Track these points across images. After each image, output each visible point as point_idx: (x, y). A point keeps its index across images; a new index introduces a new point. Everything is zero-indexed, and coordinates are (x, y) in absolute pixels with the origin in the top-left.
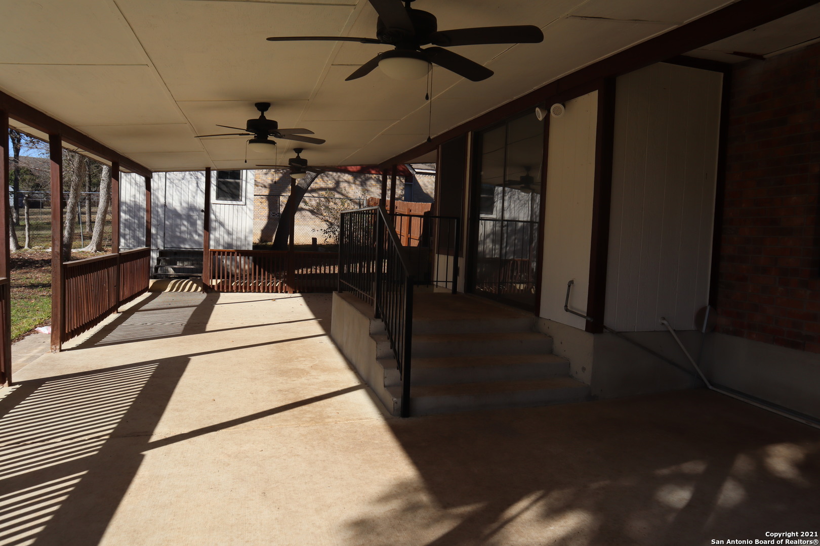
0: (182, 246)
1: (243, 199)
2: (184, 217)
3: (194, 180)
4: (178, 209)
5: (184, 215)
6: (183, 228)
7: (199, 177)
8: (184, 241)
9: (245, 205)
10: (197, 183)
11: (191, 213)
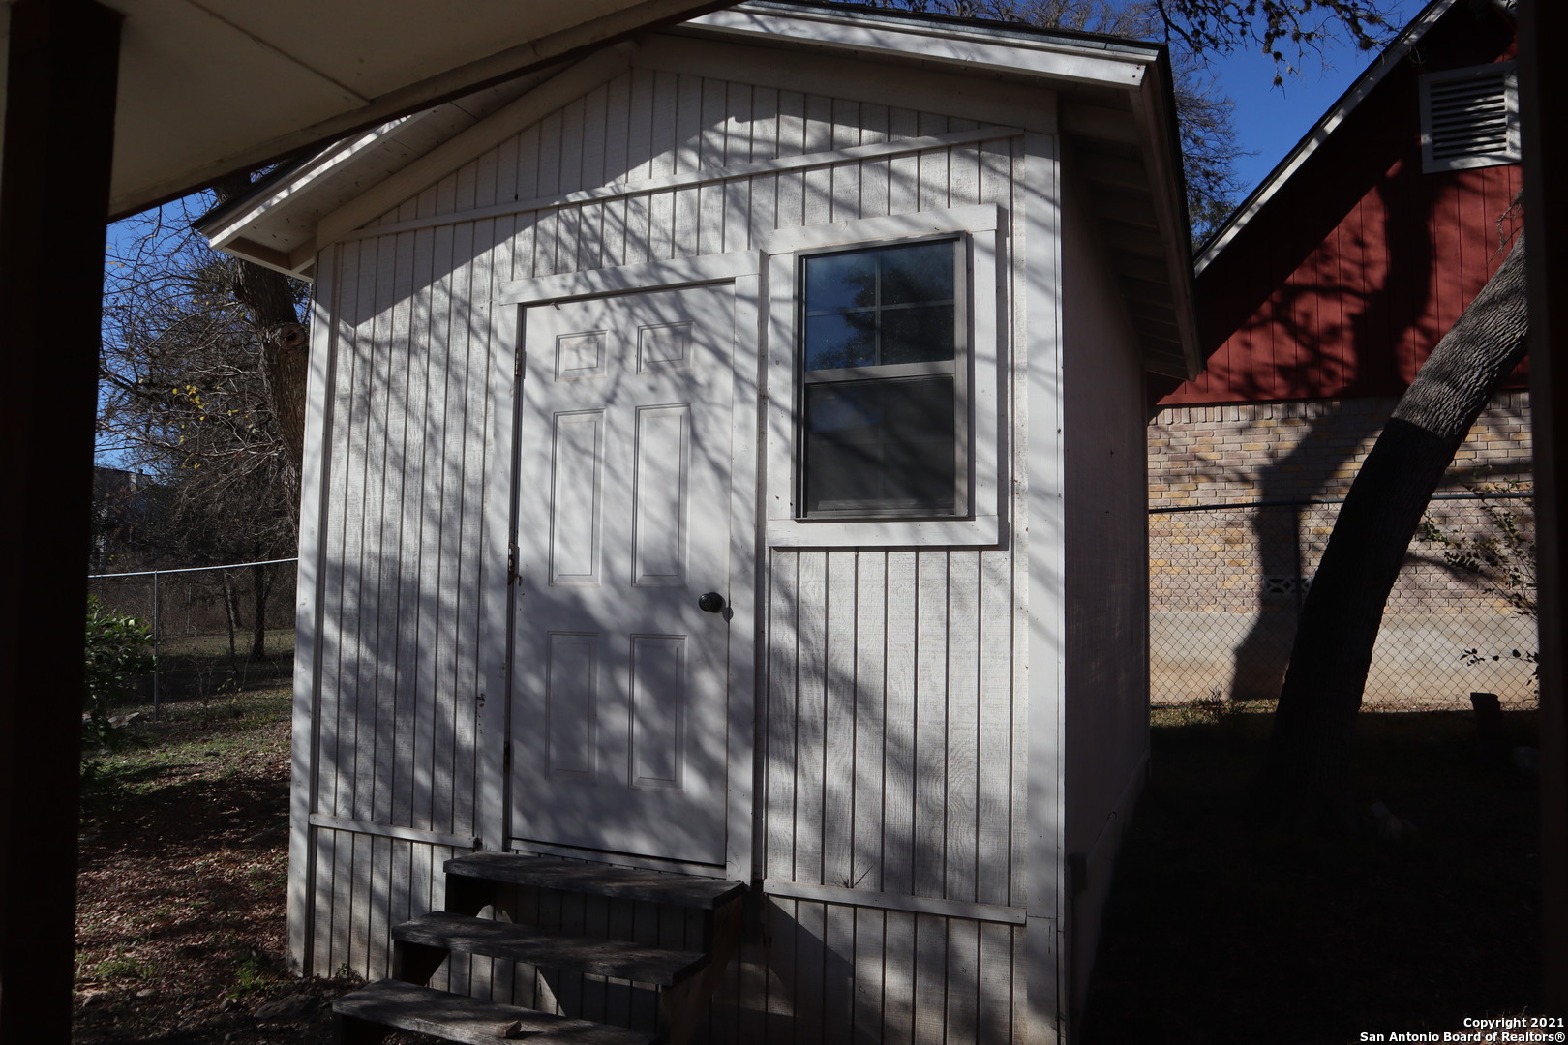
0: (612, 838)
1: (986, 498)
2: (622, 645)
3: (672, 397)
4: (593, 592)
5: (622, 632)
6: (617, 721)
7: (701, 378)
8: (625, 804)
9: (1001, 546)
10: (690, 419)
11: (665, 623)
